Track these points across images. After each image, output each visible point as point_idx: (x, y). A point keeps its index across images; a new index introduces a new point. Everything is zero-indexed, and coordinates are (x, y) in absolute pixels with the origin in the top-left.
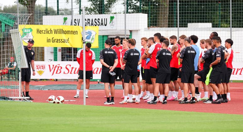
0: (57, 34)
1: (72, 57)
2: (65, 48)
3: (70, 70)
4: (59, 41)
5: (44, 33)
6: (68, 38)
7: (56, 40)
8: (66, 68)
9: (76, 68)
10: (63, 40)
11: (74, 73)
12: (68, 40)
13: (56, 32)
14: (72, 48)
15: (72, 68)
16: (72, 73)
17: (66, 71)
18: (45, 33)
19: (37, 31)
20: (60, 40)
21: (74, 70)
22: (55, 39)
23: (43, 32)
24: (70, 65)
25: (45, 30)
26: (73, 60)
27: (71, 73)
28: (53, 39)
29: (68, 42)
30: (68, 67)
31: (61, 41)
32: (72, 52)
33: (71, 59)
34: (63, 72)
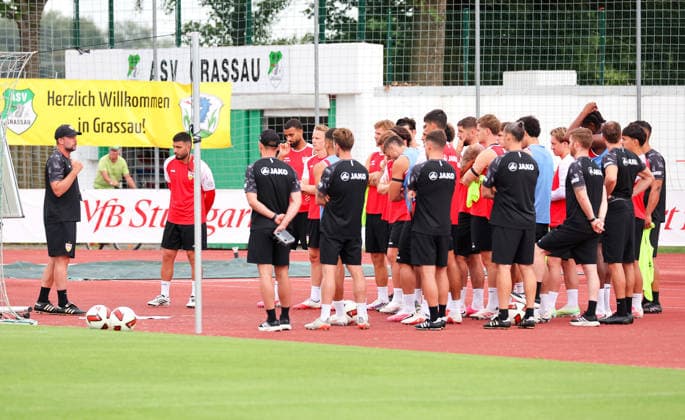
0: (108, 105)
1: (153, 176)
2: (133, 148)
3: (149, 215)
4: (115, 129)
5: (69, 104)
6: (144, 120)
7: (105, 126)
8: (138, 210)
10: (126, 126)
12: (143, 125)
13: (106, 100)
14: (153, 148)
15: (156, 210)
16: (155, 224)
17: (138, 220)
18: (73, 102)
19: (49, 98)
20: (119, 126)
21: (160, 214)
22: (103, 123)
23: (67, 100)
24: (149, 202)
25: (74, 94)
26: (157, 186)
27: (151, 225)
28: (98, 122)
29: (143, 130)
30: (143, 206)
31: (122, 129)
32: (153, 161)
33: (151, 181)
34: (128, 222)
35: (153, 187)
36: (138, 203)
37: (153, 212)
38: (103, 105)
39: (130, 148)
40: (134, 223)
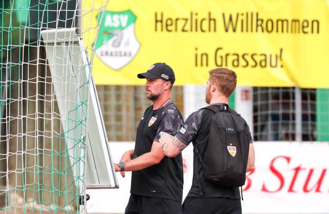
0: (234, 30)
1: (294, 125)
2: (267, 88)
3: (288, 177)
4: (242, 62)
5: (183, 30)
6: (281, 50)
7: (230, 59)
8: (273, 170)
9: (311, 171)
10: (258, 59)
11: (305, 190)
12: (279, 57)
13: (231, 24)
14: (294, 88)
15: (297, 170)
16: (295, 188)
17: (273, 182)
18: (188, 27)
19: (157, 21)
20: (248, 58)
21: (302, 176)
22: (227, 55)
23: (181, 24)
24: (288, 159)
25: (188, 17)
26: (299, 137)
27: (291, 190)
28: (220, 53)
29: (279, 63)
30: (280, 165)
31: (252, 63)
32: (294, 104)
33: (290, 131)
34: (261, 187)
35: (293, 138)
36: (273, 161)
37: (293, 173)
38: (227, 30)
39: (263, 88)
40: (268, 187)
